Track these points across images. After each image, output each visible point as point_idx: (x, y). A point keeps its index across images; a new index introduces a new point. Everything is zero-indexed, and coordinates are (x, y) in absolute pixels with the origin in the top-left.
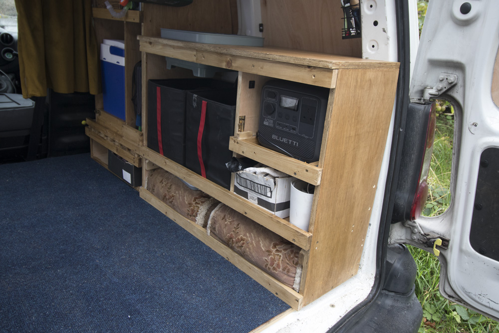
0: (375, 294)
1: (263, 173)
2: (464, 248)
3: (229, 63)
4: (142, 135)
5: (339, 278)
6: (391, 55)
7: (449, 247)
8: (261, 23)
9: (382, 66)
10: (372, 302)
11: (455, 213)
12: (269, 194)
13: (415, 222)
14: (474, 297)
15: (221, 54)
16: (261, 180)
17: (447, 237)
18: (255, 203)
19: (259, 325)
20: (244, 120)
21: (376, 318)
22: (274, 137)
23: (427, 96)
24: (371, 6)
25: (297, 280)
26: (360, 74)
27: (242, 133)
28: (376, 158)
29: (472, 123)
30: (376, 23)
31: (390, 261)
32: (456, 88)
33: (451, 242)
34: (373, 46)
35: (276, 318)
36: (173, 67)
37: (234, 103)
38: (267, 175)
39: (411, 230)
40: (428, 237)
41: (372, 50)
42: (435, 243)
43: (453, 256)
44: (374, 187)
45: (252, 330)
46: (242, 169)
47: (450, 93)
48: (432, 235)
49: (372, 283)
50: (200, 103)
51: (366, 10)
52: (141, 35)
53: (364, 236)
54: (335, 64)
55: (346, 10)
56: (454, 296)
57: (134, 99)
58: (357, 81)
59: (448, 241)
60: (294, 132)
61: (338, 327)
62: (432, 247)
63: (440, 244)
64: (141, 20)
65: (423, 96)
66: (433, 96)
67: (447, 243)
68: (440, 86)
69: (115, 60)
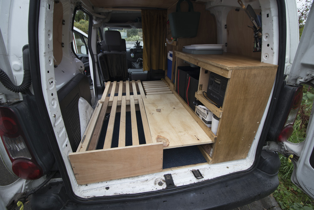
0: (252, 169)
1: (204, 108)
2: (306, 163)
3: (197, 64)
4: (174, 86)
5: (234, 157)
6: (274, 61)
7: (299, 160)
8: (226, 42)
9: (271, 67)
10: (249, 172)
11: (305, 145)
12: (205, 117)
13: (283, 143)
14: (307, 188)
15: (195, 60)
16: (203, 111)
17: (298, 155)
18: (201, 119)
19: (191, 164)
20: (202, 86)
21: (249, 179)
22: (211, 94)
23: (298, 82)
25: (211, 153)
26: (247, 72)
27: (200, 91)
28: (259, 110)
30: (268, 45)
31: (263, 157)
33: (300, 158)
34: (266, 56)
35: (199, 164)
36: (185, 62)
37: (198, 79)
38: (205, 109)
39: (281, 145)
40: (286, 152)
41: (266, 58)
42: (290, 156)
43: (300, 165)
44: (258, 123)
45: (187, 165)
46: (198, 105)
48: (290, 152)
49: (252, 164)
50: (189, 78)
51: (264, 39)
52: (176, 50)
53: (251, 143)
54: (230, 68)
55: (256, 38)
56: (298, 184)
57: (174, 73)
58: (245, 75)
59: (299, 157)
60: (218, 94)
61: (226, 177)
62: (288, 157)
63: (292, 158)
64: (177, 45)
65: (296, 82)
66: (302, 83)
67: (297, 158)
68: (307, 78)
69: (170, 58)
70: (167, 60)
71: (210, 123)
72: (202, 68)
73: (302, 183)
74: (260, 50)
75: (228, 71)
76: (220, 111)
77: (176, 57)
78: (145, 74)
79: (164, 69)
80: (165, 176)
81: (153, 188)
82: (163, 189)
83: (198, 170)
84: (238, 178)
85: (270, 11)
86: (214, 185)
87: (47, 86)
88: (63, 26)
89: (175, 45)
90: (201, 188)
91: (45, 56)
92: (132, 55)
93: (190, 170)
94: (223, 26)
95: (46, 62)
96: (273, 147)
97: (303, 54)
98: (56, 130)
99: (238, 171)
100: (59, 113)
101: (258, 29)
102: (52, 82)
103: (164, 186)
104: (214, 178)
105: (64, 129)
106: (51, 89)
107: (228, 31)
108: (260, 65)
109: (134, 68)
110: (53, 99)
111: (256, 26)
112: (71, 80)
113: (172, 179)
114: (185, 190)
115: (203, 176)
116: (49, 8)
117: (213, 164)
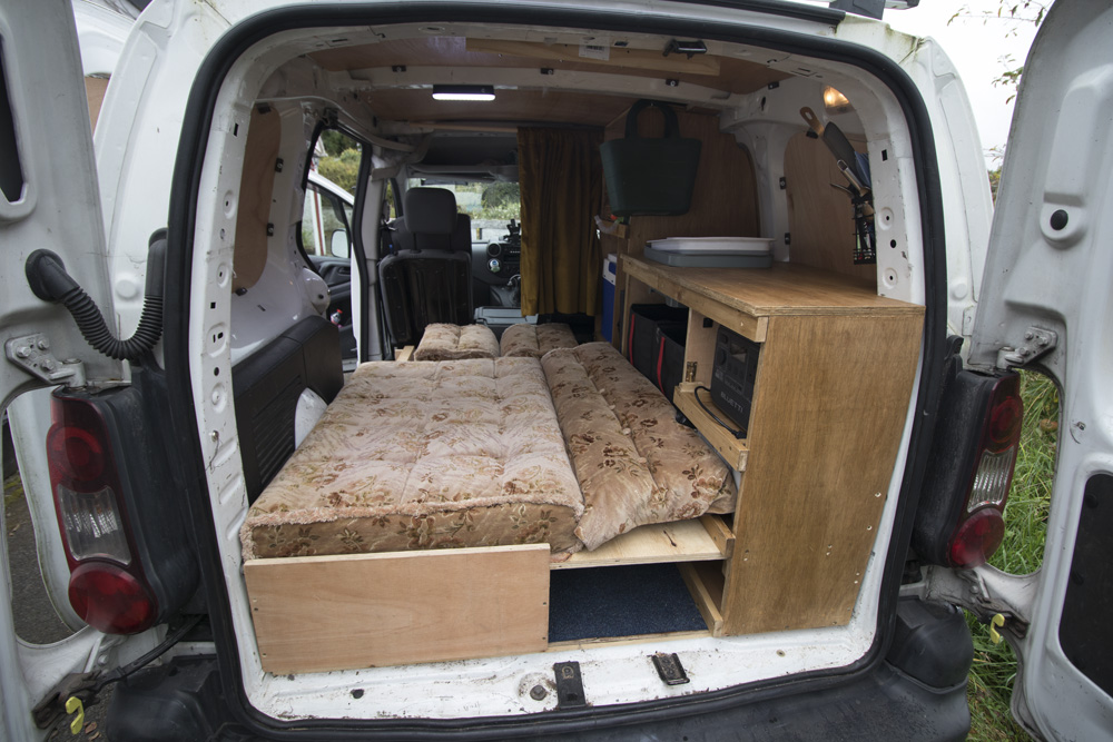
0: (868, 665)
2: (1048, 645)
3: (679, 295)
5: (803, 617)
6: (915, 294)
7: (1028, 635)
8: (787, 231)
9: (901, 311)
10: (855, 674)
11: (1041, 578)
13: (975, 574)
15: (674, 284)
17: (1025, 618)
19: (649, 633)
20: (695, 367)
21: (858, 702)
22: (723, 395)
23: (1002, 363)
24: (888, 218)
26: (820, 323)
27: (691, 383)
28: (876, 451)
29: (1076, 422)
30: (893, 244)
31: (908, 623)
32: (1054, 356)
33: (1031, 628)
34: (891, 278)
35: (679, 633)
37: (684, 345)
39: (969, 582)
40: (984, 605)
41: (890, 284)
42: (994, 620)
43: (1033, 654)
44: (879, 495)
45: (637, 634)
47: (1045, 363)
48: (995, 605)
49: (867, 647)
50: (660, 340)
51: (880, 224)
52: (626, 253)
53: (862, 568)
54: (762, 310)
55: (859, 222)
56: (1033, 727)
57: (619, 325)
58: (813, 333)
59: (1026, 625)
60: (741, 393)
61: (770, 684)
62: (989, 624)
63: (1001, 624)
64: (627, 236)
65: (996, 362)
66: (1013, 364)
67: (1022, 627)
68: (1026, 349)
69: (610, 277)
70: (602, 281)
72: (694, 312)
73: (1046, 721)
74: (873, 260)
75: (756, 319)
76: (740, 448)
77: (625, 274)
79: (589, 313)
80: (557, 668)
81: (511, 706)
82: (545, 712)
83: (675, 656)
84: (818, 692)
85: (889, 141)
86: (726, 710)
87: (205, 346)
88: (277, 174)
89: (623, 237)
90: (679, 720)
91: (209, 260)
92: (494, 264)
93: (645, 654)
94: (775, 183)
95: (209, 279)
96: (942, 587)
97: (1007, 272)
98: (213, 480)
99: (818, 668)
100: (230, 430)
101: (862, 195)
102: (221, 335)
103: (551, 702)
104: (728, 688)
105: (240, 482)
106: (214, 355)
107: (790, 197)
108: (877, 304)
109: (499, 305)
110: (218, 385)
111: (857, 184)
112: (283, 336)
113: (580, 680)
114: (621, 722)
115: (688, 675)
116: (235, 134)
117: (728, 635)
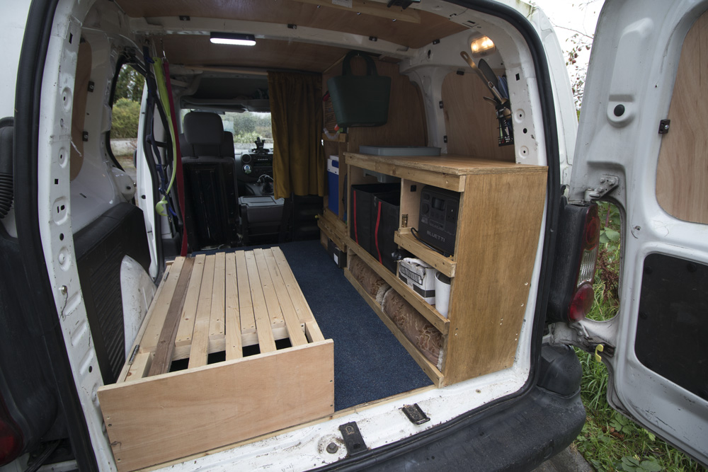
0: (527, 389)
1: (415, 263)
2: (629, 358)
3: (394, 172)
4: (347, 227)
5: (489, 366)
6: (541, 160)
7: (615, 354)
8: (446, 135)
10: (522, 396)
11: (621, 320)
12: (420, 282)
13: (579, 324)
14: (642, 412)
15: (389, 165)
16: (414, 268)
17: (613, 344)
18: (412, 288)
19: (399, 393)
20: (407, 217)
21: (526, 413)
22: (429, 233)
23: (588, 198)
24: (521, 116)
25: (440, 360)
26: (494, 179)
27: (405, 228)
28: (525, 257)
29: (634, 226)
30: (525, 131)
31: (547, 360)
32: (618, 191)
33: (616, 350)
34: (524, 152)
35: (417, 390)
36: (367, 175)
37: (398, 204)
38: (418, 265)
39: (576, 330)
40: (589, 341)
41: (524, 156)
42: (597, 348)
43: (619, 365)
44: (526, 284)
45: (392, 395)
46: (402, 259)
47: (613, 195)
48: (595, 340)
49: (526, 378)
50: (377, 204)
51: (516, 120)
52: (346, 151)
53: (519, 330)
54: (462, 171)
55: (501, 120)
56: (622, 408)
57: (344, 200)
58: (491, 185)
59: (614, 348)
60: (442, 229)
61: (477, 412)
62: (594, 352)
63: (602, 350)
64: (347, 141)
65: (584, 198)
66: (594, 199)
67: (612, 350)
68: (601, 188)
69: (334, 170)
70: (327, 174)
71: (432, 294)
72: (405, 180)
73: (630, 402)
74: (512, 142)
75: (458, 177)
76: (451, 263)
77: (346, 165)
78: (278, 207)
79: (320, 194)
80: (342, 428)
81: (315, 461)
82: (340, 461)
83: (416, 405)
84: (502, 412)
85: (521, 68)
86: (453, 434)
87: (52, 215)
88: (89, 94)
89: (344, 141)
90: (426, 446)
91: (52, 143)
92: (247, 168)
93: (397, 408)
94: (436, 105)
95: (52, 159)
96: (561, 335)
97: (588, 145)
98: (66, 326)
99: (501, 396)
100: (75, 285)
101: (503, 103)
102: (63, 208)
103: (342, 453)
104: (453, 419)
105: (86, 328)
106: (59, 223)
107: (446, 113)
108: (516, 166)
109: (252, 195)
110: (63, 249)
111: (499, 96)
112: (103, 216)
113: (359, 433)
114: (392, 456)
115: (428, 416)
116: (70, 42)
117: (447, 385)
